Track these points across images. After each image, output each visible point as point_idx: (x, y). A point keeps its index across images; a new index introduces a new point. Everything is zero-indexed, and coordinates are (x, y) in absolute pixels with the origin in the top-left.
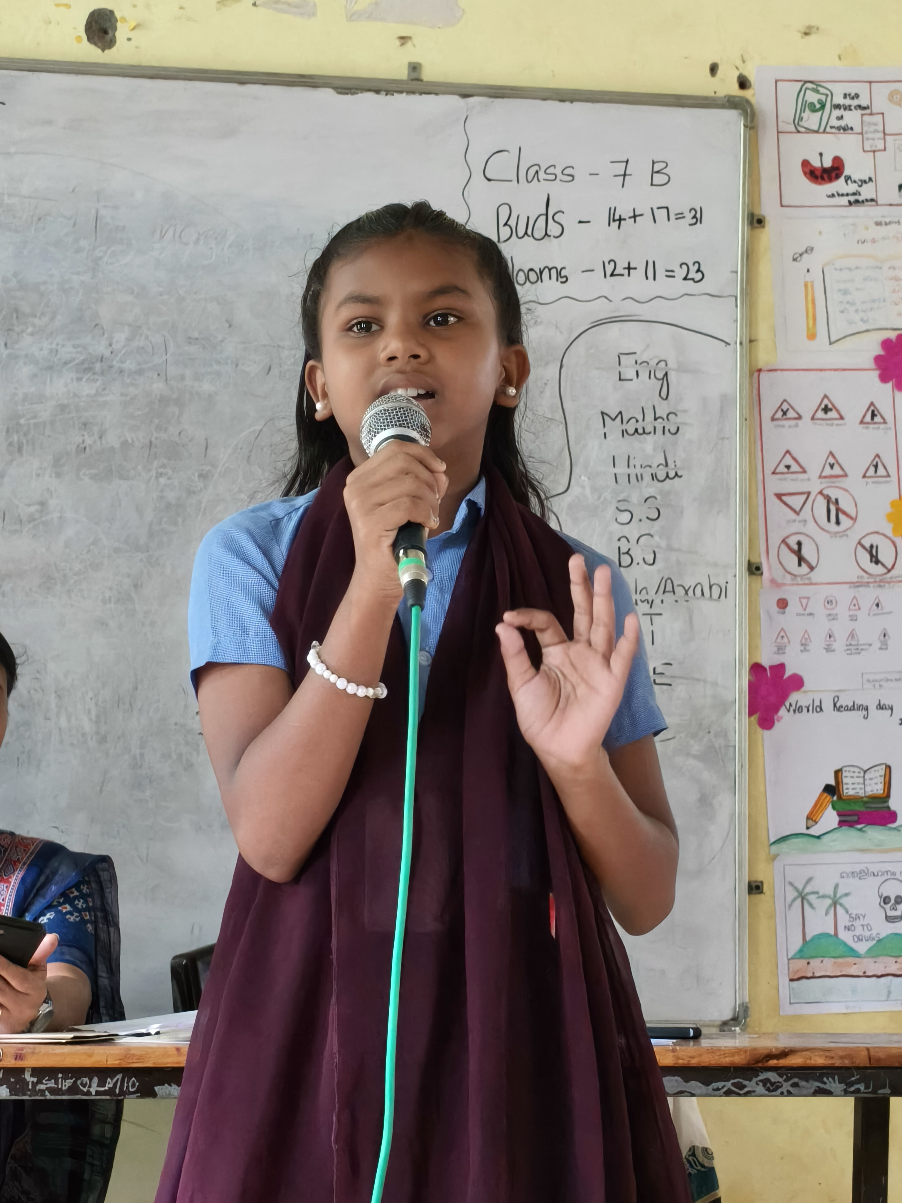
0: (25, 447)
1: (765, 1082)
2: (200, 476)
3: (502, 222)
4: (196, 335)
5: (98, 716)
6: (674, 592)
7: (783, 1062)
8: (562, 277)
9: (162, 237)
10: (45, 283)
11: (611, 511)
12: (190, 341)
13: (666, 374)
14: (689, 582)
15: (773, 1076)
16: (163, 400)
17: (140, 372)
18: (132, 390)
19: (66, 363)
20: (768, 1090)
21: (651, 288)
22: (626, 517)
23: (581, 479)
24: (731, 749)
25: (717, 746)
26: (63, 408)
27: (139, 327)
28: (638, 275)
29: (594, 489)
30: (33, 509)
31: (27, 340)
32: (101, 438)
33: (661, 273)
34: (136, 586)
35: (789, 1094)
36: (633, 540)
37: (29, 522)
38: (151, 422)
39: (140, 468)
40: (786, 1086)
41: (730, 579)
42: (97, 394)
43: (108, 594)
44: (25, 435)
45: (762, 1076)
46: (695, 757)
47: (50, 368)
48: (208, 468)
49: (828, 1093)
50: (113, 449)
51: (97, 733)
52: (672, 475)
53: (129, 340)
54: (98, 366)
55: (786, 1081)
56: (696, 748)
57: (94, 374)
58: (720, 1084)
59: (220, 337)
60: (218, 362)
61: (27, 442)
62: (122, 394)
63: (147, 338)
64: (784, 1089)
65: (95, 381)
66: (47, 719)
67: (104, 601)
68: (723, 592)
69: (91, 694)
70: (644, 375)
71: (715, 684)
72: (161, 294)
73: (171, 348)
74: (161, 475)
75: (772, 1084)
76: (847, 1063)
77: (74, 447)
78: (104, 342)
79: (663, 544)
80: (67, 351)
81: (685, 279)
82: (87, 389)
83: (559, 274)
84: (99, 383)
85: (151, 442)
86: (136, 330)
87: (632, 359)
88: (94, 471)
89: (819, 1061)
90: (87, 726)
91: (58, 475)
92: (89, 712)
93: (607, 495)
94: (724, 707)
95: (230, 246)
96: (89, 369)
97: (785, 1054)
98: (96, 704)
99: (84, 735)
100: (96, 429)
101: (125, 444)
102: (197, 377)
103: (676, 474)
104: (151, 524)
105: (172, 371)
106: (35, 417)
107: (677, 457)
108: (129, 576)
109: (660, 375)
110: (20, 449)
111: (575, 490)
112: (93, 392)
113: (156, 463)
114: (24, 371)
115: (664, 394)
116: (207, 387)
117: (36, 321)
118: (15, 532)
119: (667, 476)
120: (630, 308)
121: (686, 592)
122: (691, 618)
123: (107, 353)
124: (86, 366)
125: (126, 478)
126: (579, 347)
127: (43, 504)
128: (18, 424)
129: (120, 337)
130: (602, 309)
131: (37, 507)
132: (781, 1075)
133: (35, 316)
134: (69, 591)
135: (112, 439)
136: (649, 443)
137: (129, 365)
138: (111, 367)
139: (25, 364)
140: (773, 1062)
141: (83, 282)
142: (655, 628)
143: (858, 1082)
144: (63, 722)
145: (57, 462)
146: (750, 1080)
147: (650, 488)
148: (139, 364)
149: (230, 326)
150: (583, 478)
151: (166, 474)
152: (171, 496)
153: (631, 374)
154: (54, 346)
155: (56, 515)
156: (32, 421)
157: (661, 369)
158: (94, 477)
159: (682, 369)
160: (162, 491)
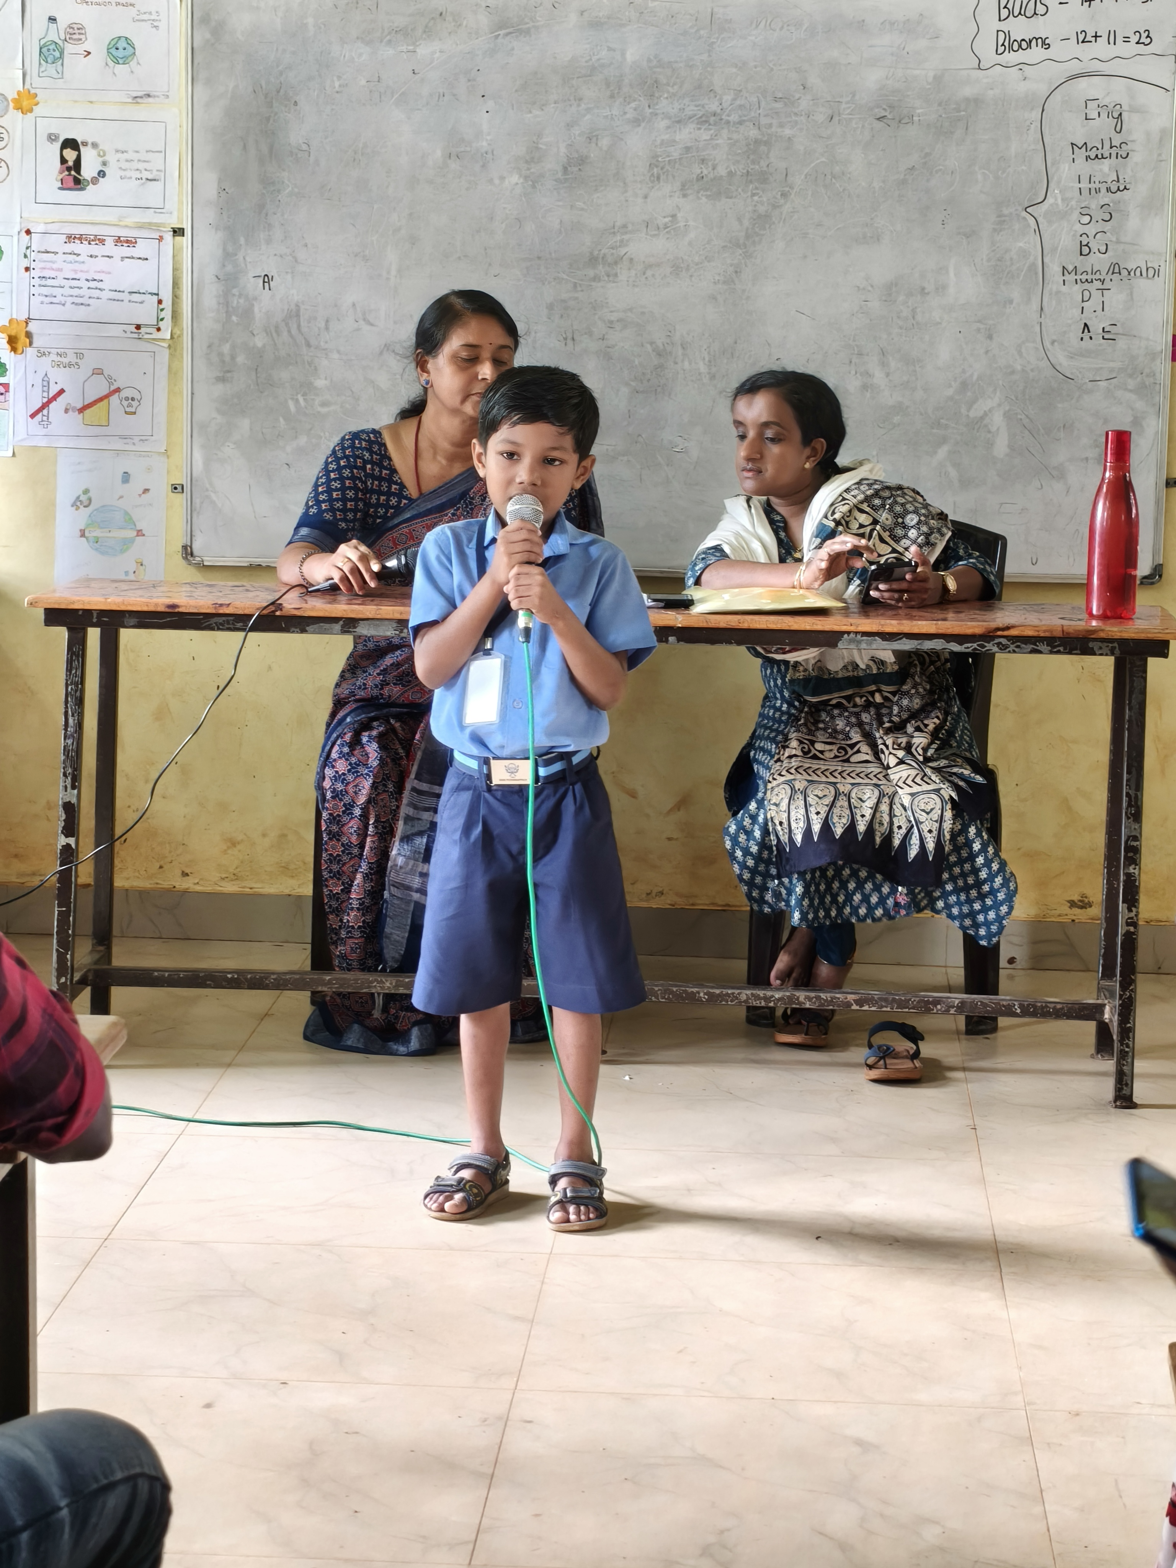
0: (662, 177)
1: (999, 644)
2: (782, 195)
3: (1002, 6)
4: (780, 95)
5: (710, 361)
6: (1120, 273)
7: (1006, 633)
8: (1046, 45)
9: (757, 26)
10: (676, 62)
11: (1075, 215)
12: (776, 100)
13: (1120, 114)
14: (1131, 266)
15: (1004, 641)
16: (757, 142)
17: (741, 123)
18: (735, 136)
19: (690, 118)
20: (1001, 649)
21: (1113, 50)
22: (1087, 218)
23: (1055, 191)
24: (1158, 386)
25: (1147, 383)
26: (688, 149)
27: (740, 91)
28: (1102, 41)
29: (1063, 200)
30: (667, 220)
31: (664, 103)
32: (714, 169)
33: (1119, 40)
34: (736, 272)
35: (1014, 652)
36: (1091, 237)
37: (665, 228)
38: (748, 158)
39: (740, 190)
40: (1012, 647)
41: (1162, 264)
42: (711, 139)
43: (717, 278)
44: (662, 169)
45: (997, 641)
46: (1131, 391)
47: (679, 122)
48: (787, 189)
49: (1040, 652)
50: (722, 176)
51: (709, 373)
52: (1122, 188)
53: (735, 99)
54: (712, 119)
55: (1012, 644)
56: (1131, 384)
57: (710, 125)
58: (969, 645)
59: (797, 96)
60: (796, 114)
61: (664, 173)
62: (729, 139)
63: (746, 98)
64: (1010, 649)
65: (711, 129)
66: (676, 363)
67: (715, 283)
68: (1157, 273)
69: (705, 347)
70: (1104, 115)
71: (1148, 339)
72: (756, 67)
73: (763, 104)
74: (753, 195)
75: (1003, 645)
76: (1047, 634)
77: (695, 177)
78: (717, 103)
79: (1114, 239)
80: (691, 109)
81: (1138, 43)
82: (705, 135)
83: (1043, 43)
84: (712, 132)
85: (748, 172)
86: (738, 92)
87: (1096, 103)
88: (709, 193)
89: (1029, 633)
90: (703, 368)
91: (685, 196)
92: (704, 359)
93: (1073, 203)
94: (1153, 356)
95: (806, 30)
96: (706, 122)
97: (1008, 628)
98: (709, 353)
99: (700, 374)
100: (710, 164)
101: (731, 174)
102: (781, 125)
103: (1125, 188)
104: (747, 229)
105: (764, 121)
106: (668, 156)
107: (1127, 175)
108: (731, 265)
109: (1116, 115)
110: (658, 178)
111: (1050, 200)
112: (708, 138)
113: (751, 186)
114: (663, 124)
115: (1118, 129)
116: (787, 132)
117: (670, 89)
118: (655, 235)
119: (1118, 189)
120: (1097, 66)
121: (1129, 274)
122: (1131, 294)
123: (719, 111)
124: (704, 119)
125: (731, 198)
126: (1057, 96)
127: (674, 216)
128: (658, 161)
129: (727, 98)
130: (1075, 67)
131: (670, 219)
132: (1009, 641)
133: (668, 84)
134: (691, 276)
135: (722, 171)
136: (1105, 165)
137: (734, 118)
138: (721, 119)
139: (663, 119)
140: (999, 633)
141: (702, 60)
142: (1105, 299)
143: (1059, 646)
144: (686, 363)
145: (683, 187)
146: (989, 643)
147: (1105, 198)
148: (740, 117)
149: (804, 88)
150: (1056, 191)
151: (758, 194)
152: (762, 209)
153: (1095, 115)
154: (682, 106)
155: (682, 224)
156: (667, 159)
157: (1117, 111)
158: (707, 197)
159: (1133, 110)
160: (755, 206)
